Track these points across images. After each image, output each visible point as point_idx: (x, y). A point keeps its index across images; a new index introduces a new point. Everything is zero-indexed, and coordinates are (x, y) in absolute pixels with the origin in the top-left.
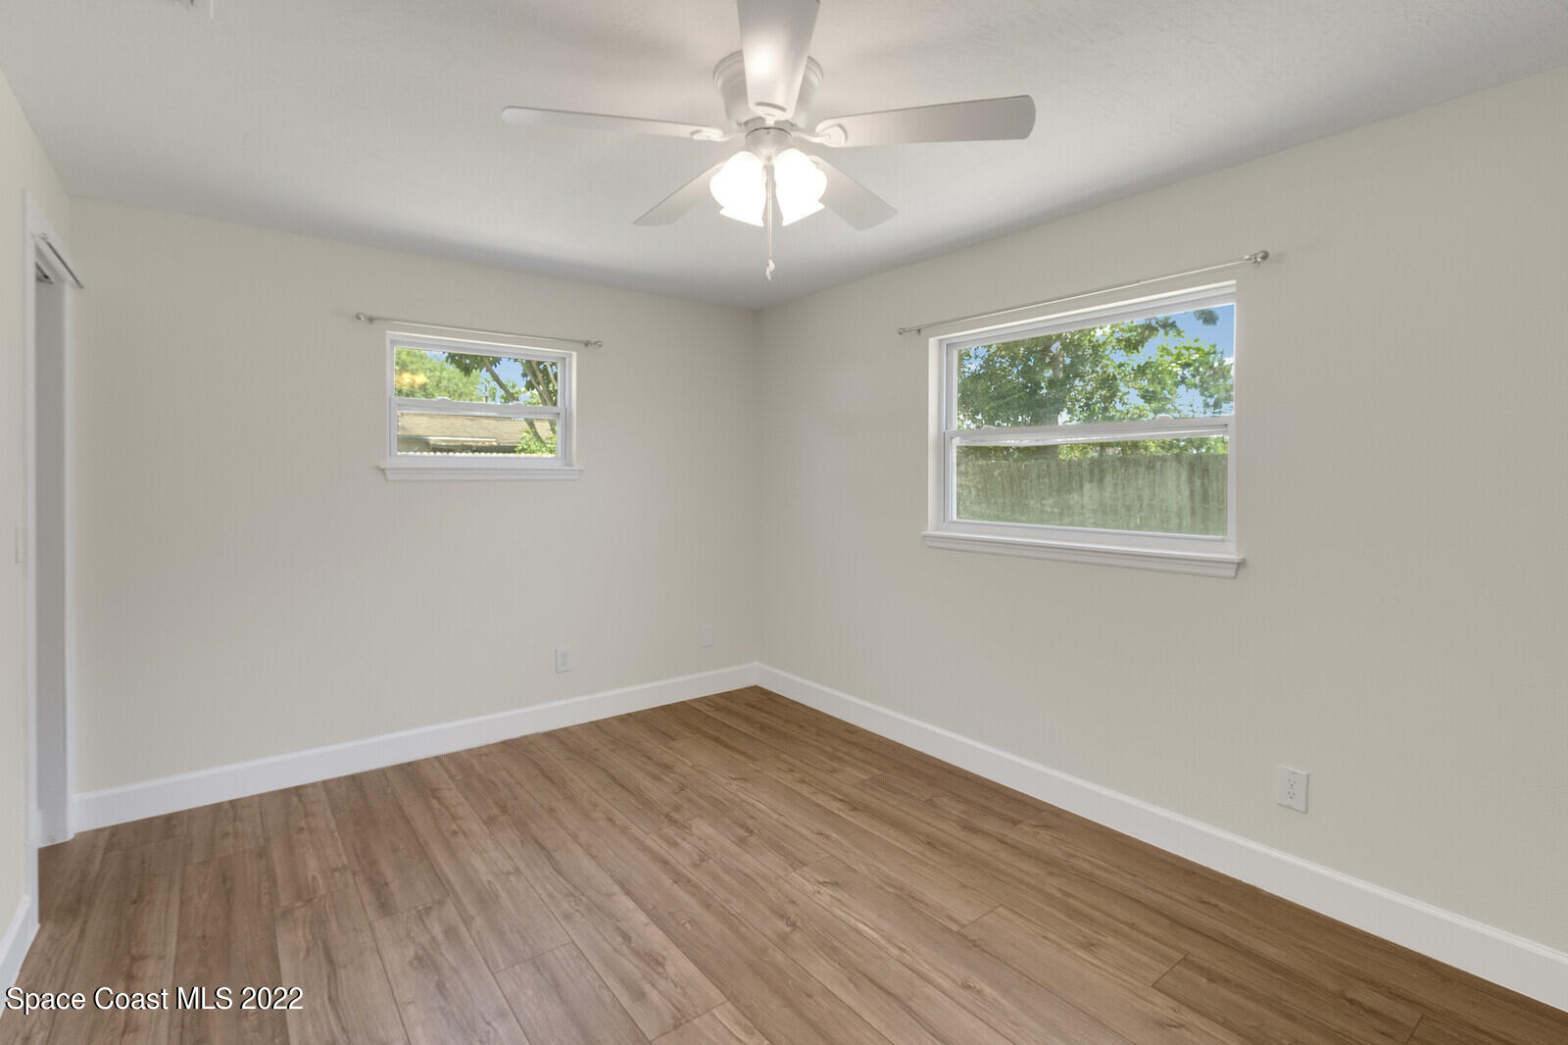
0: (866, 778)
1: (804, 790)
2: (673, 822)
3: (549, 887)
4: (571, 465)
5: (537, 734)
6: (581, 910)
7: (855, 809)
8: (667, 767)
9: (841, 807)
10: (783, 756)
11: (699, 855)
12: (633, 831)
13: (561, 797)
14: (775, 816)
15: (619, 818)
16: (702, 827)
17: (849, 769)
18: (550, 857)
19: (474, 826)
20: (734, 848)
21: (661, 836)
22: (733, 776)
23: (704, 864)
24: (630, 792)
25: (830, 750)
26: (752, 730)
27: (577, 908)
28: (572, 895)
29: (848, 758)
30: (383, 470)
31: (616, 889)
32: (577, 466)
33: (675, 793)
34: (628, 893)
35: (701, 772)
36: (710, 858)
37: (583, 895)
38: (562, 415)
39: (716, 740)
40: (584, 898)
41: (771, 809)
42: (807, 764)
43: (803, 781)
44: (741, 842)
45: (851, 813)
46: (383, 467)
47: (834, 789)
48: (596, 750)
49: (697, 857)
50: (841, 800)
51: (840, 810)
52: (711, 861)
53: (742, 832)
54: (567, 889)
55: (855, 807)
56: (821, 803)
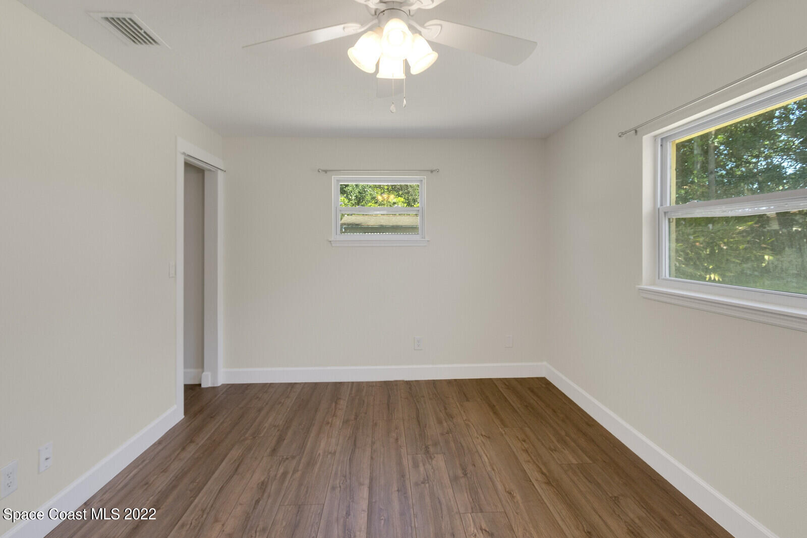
0: (574, 461)
1: (522, 457)
2: (427, 451)
3: (340, 468)
4: (425, 238)
5: (403, 381)
6: (342, 487)
7: (548, 483)
8: (450, 416)
9: (540, 479)
10: (527, 429)
11: (424, 479)
12: (402, 450)
13: (385, 419)
14: (489, 469)
15: (403, 439)
16: (440, 461)
17: (566, 452)
18: (353, 452)
19: (338, 422)
20: (447, 481)
21: (413, 459)
22: (484, 433)
23: (423, 485)
24: (419, 425)
25: (563, 433)
26: (519, 406)
27: (341, 485)
28: (345, 477)
29: (573, 444)
30: (330, 241)
31: (367, 482)
32: (427, 239)
33: (442, 434)
34: (371, 488)
35: (467, 425)
36: (428, 483)
37: (350, 479)
38: (421, 211)
39: (492, 407)
40: (348, 481)
41: (490, 462)
42: (538, 439)
43: (526, 451)
44: (454, 479)
45: (544, 486)
46: (330, 240)
47: (545, 464)
48: (423, 397)
49: (422, 480)
50: (543, 473)
51: (537, 480)
52: (427, 485)
53: (460, 473)
54: (346, 472)
55: (550, 480)
56: (527, 471)
